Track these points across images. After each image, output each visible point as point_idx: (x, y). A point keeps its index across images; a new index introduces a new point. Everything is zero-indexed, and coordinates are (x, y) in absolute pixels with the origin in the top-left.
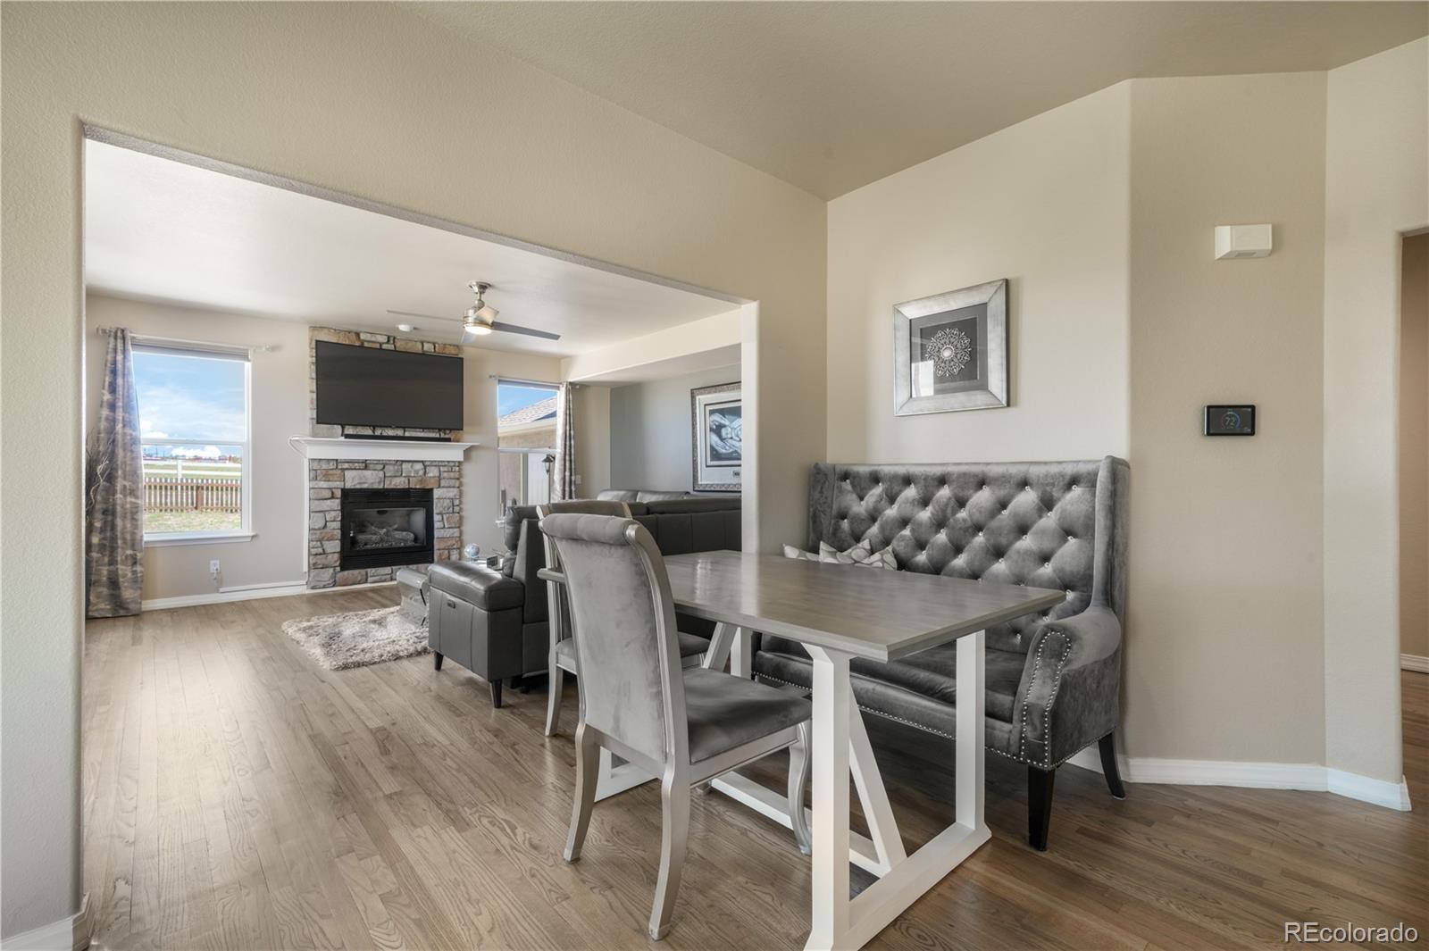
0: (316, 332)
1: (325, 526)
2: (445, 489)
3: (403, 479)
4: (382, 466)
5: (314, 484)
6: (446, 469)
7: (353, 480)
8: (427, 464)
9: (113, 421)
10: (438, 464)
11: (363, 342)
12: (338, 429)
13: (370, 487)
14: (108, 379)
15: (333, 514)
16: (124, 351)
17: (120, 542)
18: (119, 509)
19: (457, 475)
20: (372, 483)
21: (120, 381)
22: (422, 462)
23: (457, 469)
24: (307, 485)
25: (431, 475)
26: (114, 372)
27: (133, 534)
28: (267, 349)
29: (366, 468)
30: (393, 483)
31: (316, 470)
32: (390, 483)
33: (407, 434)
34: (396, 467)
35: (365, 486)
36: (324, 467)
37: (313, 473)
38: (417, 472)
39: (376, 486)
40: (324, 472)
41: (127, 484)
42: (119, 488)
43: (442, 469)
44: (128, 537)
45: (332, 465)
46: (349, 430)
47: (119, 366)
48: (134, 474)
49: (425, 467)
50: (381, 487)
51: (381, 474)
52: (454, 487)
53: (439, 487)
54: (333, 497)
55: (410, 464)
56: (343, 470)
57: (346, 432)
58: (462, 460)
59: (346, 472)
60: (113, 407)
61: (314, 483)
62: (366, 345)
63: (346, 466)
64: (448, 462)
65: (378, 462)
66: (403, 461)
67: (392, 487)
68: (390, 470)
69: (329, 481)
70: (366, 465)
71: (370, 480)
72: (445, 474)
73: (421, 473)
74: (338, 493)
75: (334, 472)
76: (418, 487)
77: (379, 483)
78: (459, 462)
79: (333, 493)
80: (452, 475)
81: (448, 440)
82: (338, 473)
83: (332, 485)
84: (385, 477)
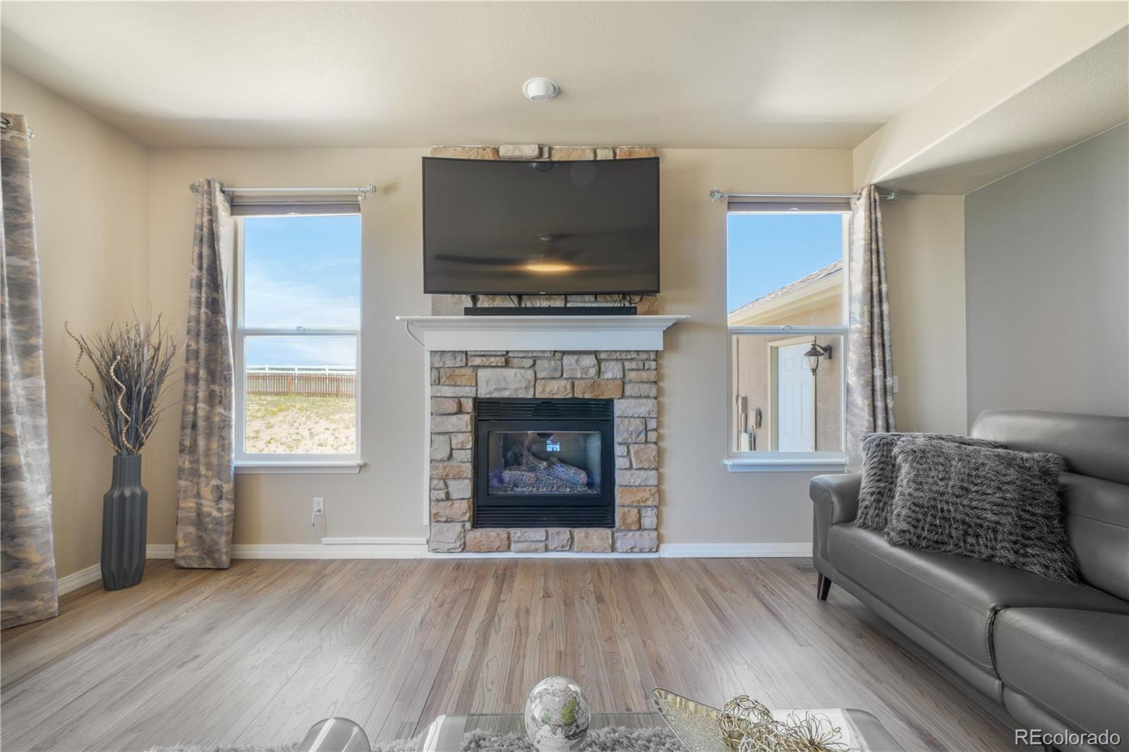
0: (437, 153)
1: (451, 455)
2: (632, 400)
3: (563, 383)
4: (530, 362)
5: (436, 390)
6: (633, 365)
7: (494, 384)
8: (603, 356)
10: (621, 356)
11: (501, 158)
13: (516, 395)
15: (461, 437)
19: (652, 376)
20: (516, 390)
22: (596, 353)
23: (653, 364)
24: (428, 391)
25: (609, 375)
27: (220, 457)
29: (507, 364)
30: (548, 390)
31: (438, 369)
32: (544, 390)
34: (553, 362)
35: (506, 394)
36: (449, 363)
37: (435, 374)
38: (585, 370)
39: (522, 394)
40: (449, 371)
43: (628, 365)
44: (215, 460)
45: (460, 361)
49: (599, 362)
50: (530, 395)
51: (530, 374)
52: (648, 397)
53: (623, 396)
54: (460, 411)
55: (576, 357)
56: (476, 368)
58: (661, 348)
59: (481, 372)
60: (200, 286)
61: (436, 388)
63: (478, 361)
64: (638, 352)
65: (525, 354)
66: (564, 353)
67: (546, 396)
68: (544, 368)
69: (455, 385)
70: (507, 359)
71: (514, 384)
72: (632, 375)
73: (592, 372)
74: (468, 406)
75: (463, 371)
76: (587, 396)
77: (527, 388)
78: (657, 351)
79: (461, 404)
80: (644, 375)
81: (636, 311)
82: (468, 371)
83: (460, 391)
84: (536, 379)
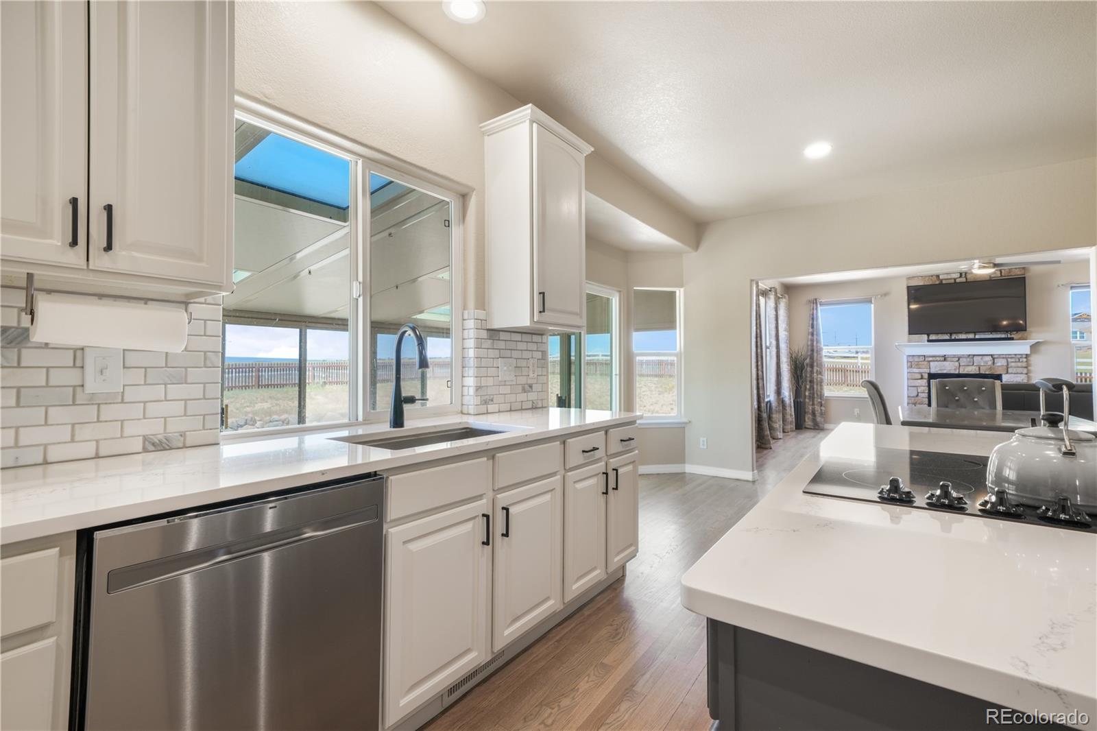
0: (910, 281)
1: (918, 395)
2: (1013, 375)
3: (974, 367)
4: (957, 359)
5: (910, 370)
6: (1013, 360)
7: (936, 368)
8: (995, 356)
9: (812, 341)
10: (1006, 357)
11: (942, 280)
12: (925, 337)
13: (949, 372)
14: (811, 322)
15: (922, 388)
16: (817, 309)
17: (816, 395)
18: (815, 380)
19: (1024, 364)
20: (950, 370)
21: (815, 323)
22: (992, 355)
23: (1025, 360)
24: (906, 371)
25: (999, 364)
26: (813, 319)
27: (821, 392)
28: (881, 296)
29: (945, 360)
30: (966, 370)
31: (911, 362)
32: (964, 371)
33: (977, 337)
34: (968, 359)
35: (945, 371)
36: (916, 359)
37: (909, 364)
38: (986, 362)
39: (952, 372)
40: (916, 363)
41: (818, 369)
42: (815, 371)
43: (1009, 360)
44: (819, 393)
45: (922, 359)
46: (933, 337)
47: (815, 316)
48: (820, 365)
49: (994, 359)
50: (957, 372)
51: (957, 364)
52: (1022, 373)
53: (1007, 373)
54: (922, 378)
55: (980, 357)
56: (929, 361)
57: (931, 338)
58: (1029, 353)
59: (931, 363)
60: (812, 334)
62: (944, 282)
63: (931, 359)
64: (1015, 355)
65: (954, 356)
66: (974, 355)
68: (964, 361)
69: (919, 368)
70: (945, 358)
71: (949, 367)
72: (1013, 364)
73: (990, 363)
74: (926, 376)
75: (923, 363)
76: (987, 373)
77: (955, 370)
78: (1027, 355)
79: (922, 376)
80: (1019, 364)
81: (1012, 339)
82: (926, 363)
83: (921, 371)
84: (960, 366)
